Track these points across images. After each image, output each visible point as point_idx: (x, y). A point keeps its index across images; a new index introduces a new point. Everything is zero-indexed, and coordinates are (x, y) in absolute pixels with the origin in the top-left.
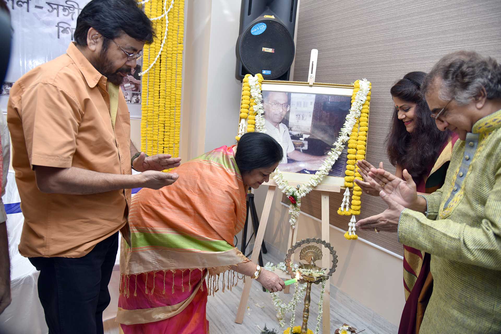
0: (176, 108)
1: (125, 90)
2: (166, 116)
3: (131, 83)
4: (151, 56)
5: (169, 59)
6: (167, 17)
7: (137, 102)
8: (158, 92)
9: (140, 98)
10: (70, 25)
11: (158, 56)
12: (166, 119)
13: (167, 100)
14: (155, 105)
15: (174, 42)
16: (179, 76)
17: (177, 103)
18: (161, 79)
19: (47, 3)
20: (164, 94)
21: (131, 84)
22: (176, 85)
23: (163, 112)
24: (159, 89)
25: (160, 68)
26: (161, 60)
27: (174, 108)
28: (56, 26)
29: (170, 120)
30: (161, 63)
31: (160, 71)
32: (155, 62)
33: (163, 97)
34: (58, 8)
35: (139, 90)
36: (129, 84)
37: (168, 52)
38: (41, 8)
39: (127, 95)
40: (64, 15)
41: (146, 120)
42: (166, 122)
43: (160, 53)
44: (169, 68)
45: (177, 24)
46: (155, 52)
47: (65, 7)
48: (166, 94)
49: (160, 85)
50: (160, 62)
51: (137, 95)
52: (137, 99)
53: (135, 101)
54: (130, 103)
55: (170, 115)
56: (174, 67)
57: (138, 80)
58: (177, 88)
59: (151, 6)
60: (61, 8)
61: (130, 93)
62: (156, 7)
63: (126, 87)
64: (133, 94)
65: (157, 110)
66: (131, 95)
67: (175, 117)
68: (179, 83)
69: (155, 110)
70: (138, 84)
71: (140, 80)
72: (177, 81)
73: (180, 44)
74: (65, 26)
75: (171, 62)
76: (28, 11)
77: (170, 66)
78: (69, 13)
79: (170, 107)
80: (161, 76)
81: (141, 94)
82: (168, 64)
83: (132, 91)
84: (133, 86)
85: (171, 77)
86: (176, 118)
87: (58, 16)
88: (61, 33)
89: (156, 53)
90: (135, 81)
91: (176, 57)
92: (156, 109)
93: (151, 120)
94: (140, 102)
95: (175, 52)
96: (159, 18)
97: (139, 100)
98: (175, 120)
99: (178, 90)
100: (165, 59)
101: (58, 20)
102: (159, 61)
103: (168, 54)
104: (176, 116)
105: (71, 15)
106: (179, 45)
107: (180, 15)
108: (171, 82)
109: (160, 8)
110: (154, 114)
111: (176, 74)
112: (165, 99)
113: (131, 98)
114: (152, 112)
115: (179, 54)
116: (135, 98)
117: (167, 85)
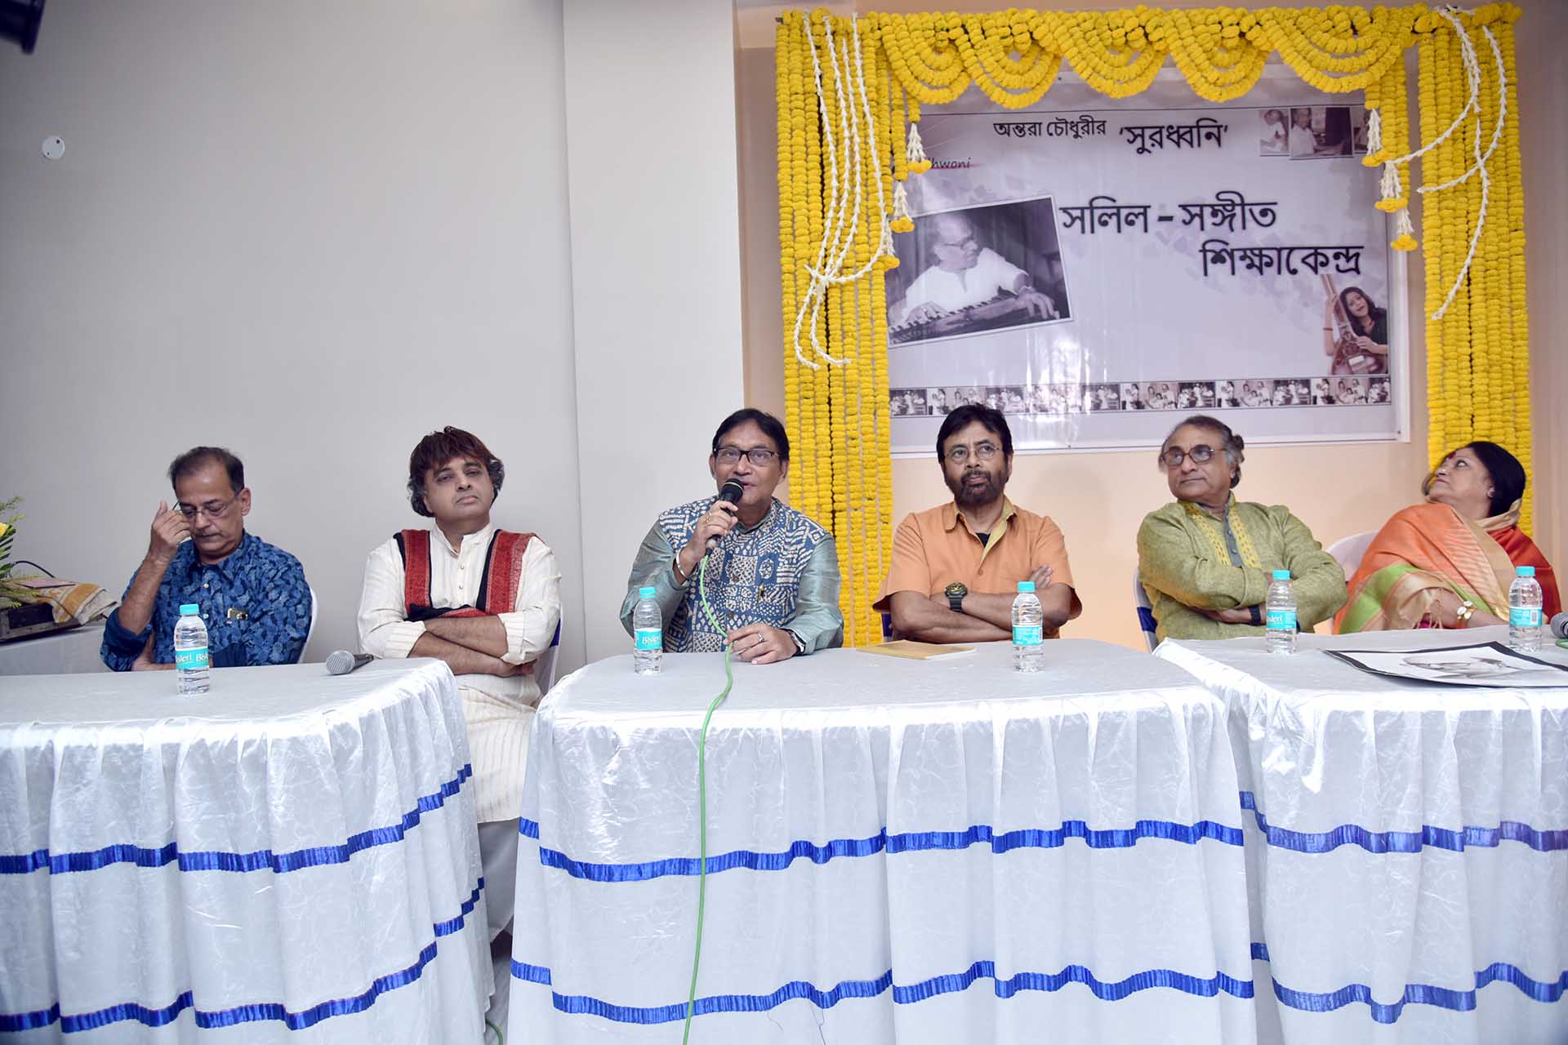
0: (1516, 394)
1: (1353, 373)
2: (1495, 417)
3: (1366, 353)
4: (1444, 274)
5: (1493, 272)
6: (1484, 173)
7: (1382, 398)
8: (1468, 358)
9: (1388, 390)
10: (1227, 244)
11: (1465, 270)
12: (1494, 424)
13: (1493, 375)
14: (1462, 391)
15: (1500, 230)
16: (1519, 311)
17: (1518, 380)
18: (1472, 324)
19: (1180, 206)
20: (1486, 361)
21: (1365, 356)
22: (1513, 334)
23: (1486, 405)
24: (1470, 351)
25: (1470, 297)
26: (1469, 279)
27: (1511, 395)
28: (1201, 251)
29: (1503, 428)
30: (1473, 286)
31: (1470, 305)
32: (1457, 286)
33: (1482, 368)
34: (1202, 211)
35: (1384, 370)
36: (1360, 358)
37: (1487, 256)
38: (1170, 219)
39: (1358, 383)
40: (1214, 224)
41: (1444, 430)
42: (1493, 432)
43: (1468, 261)
44: (1493, 295)
45: (1504, 184)
46: (1455, 261)
47: (1216, 208)
48: (1489, 360)
49: (1470, 342)
50: (1469, 285)
51: (1381, 381)
52: (1383, 391)
53: (1376, 397)
54: (1364, 403)
55: (1503, 414)
56: (1506, 291)
57: (1382, 344)
58: (1516, 343)
59: (1438, 155)
60: (1207, 211)
61: (1363, 378)
62: (1450, 157)
63: (1355, 365)
64: (1372, 381)
65: (1469, 403)
66: (1367, 383)
67: (1515, 416)
68: (1521, 330)
69: (1463, 403)
70: (1382, 355)
71: (1386, 343)
72: (1515, 325)
73: (1516, 230)
74: (1218, 247)
75: (1498, 278)
76: (1146, 230)
77: (1496, 289)
78: (1224, 218)
79: (1502, 393)
80: (1474, 318)
81: (1389, 378)
82: (1489, 284)
83: (1370, 373)
84: (1370, 361)
85: (1500, 317)
86: (1517, 420)
87: (1202, 229)
88: (1210, 265)
89: (1458, 263)
90: (1375, 347)
91: (1507, 266)
92: (1466, 400)
93: (1457, 429)
94: (1388, 399)
95: (1506, 253)
96: (1463, 179)
97: (1387, 393)
98: (1518, 426)
99: (1519, 346)
100: (1482, 274)
101: (1203, 237)
102: (1466, 282)
103: (1487, 261)
104: (1519, 415)
105: (1227, 220)
106: (1514, 234)
107: (1509, 162)
108: (1499, 329)
109: (1459, 156)
110: (1462, 415)
111: (1512, 309)
112: (1488, 372)
113: (1367, 392)
114: (1457, 408)
115: (1514, 258)
116: (1377, 391)
117: (1490, 338)
